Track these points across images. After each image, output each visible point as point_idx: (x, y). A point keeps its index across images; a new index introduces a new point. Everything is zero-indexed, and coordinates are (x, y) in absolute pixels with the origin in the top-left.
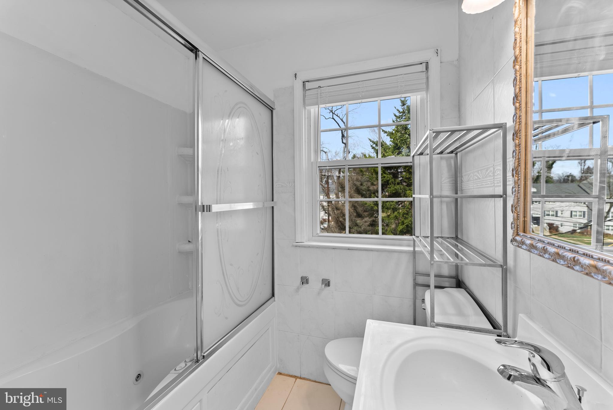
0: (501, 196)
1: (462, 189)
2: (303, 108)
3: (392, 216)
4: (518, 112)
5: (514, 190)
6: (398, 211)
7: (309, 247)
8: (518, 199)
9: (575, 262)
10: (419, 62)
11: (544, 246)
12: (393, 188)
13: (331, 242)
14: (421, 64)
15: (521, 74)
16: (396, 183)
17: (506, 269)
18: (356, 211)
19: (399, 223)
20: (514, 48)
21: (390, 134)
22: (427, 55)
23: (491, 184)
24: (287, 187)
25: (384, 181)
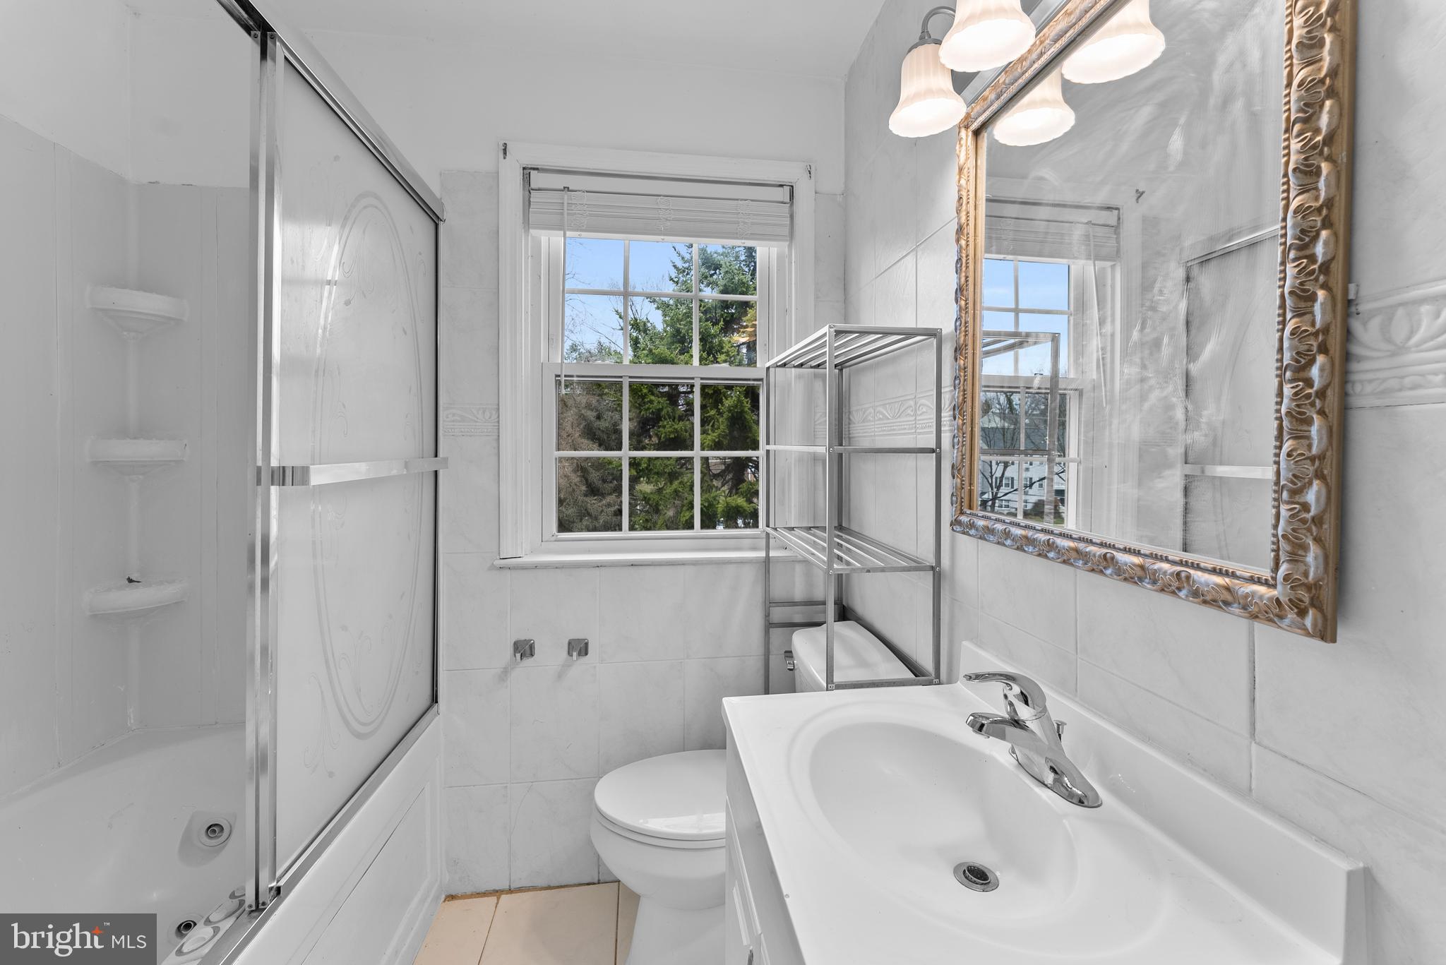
0: (932, 451)
1: (851, 436)
2: (523, 231)
3: (669, 490)
4: (963, 315)
5: (956, 440)
6: (680, 480)
7: (536, 567)
8: (962, 455)
9: (1050, 546)
10: (778, 181)
11: (1004, 527)
12: (671, 427)
13: (589, 551)
14: (781, 186)
15: (967, 256)
16: (677, 416)
17: (939, 573)
18: (587, 480)
19: (683, 506)
20: (958, 211)
21: (664, 307)
22: (791, 172)
23: (912, 429)
24: (477, 422)
25: (651, 411)
